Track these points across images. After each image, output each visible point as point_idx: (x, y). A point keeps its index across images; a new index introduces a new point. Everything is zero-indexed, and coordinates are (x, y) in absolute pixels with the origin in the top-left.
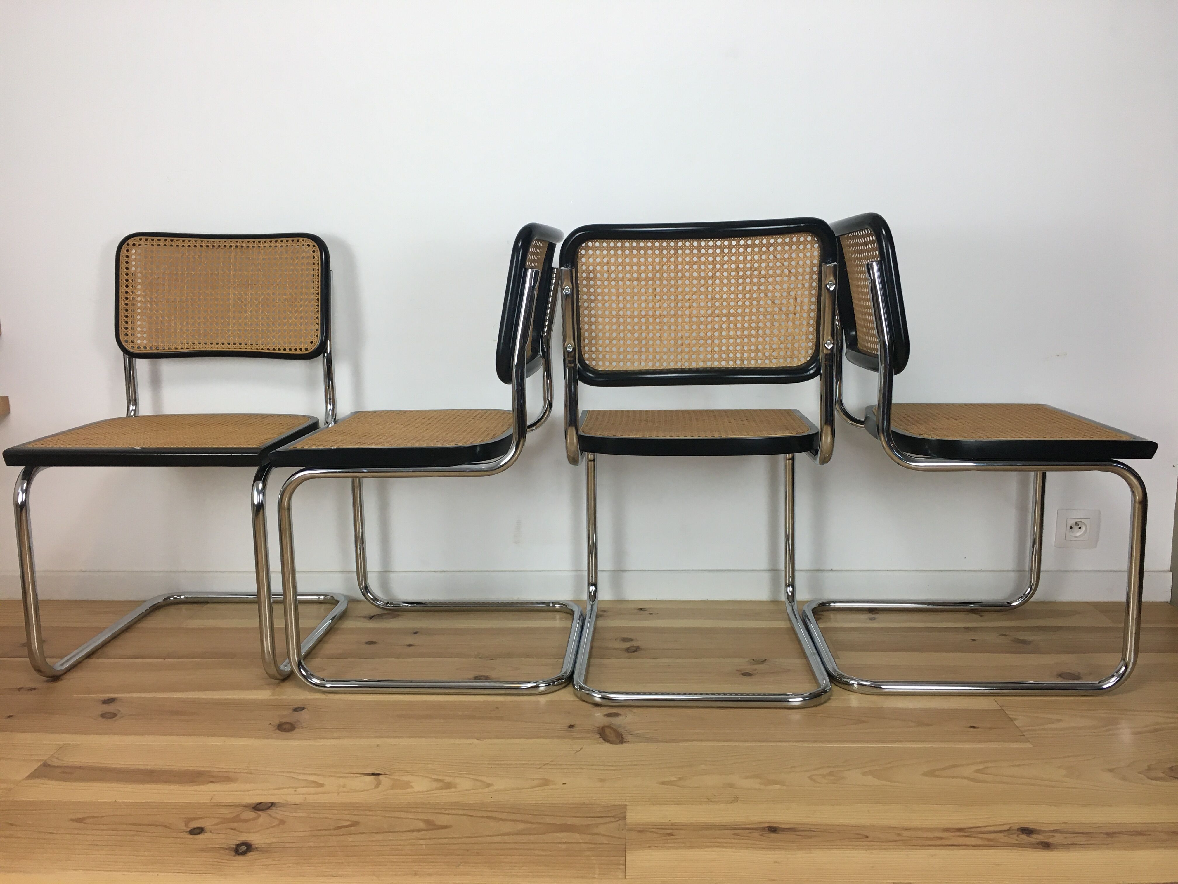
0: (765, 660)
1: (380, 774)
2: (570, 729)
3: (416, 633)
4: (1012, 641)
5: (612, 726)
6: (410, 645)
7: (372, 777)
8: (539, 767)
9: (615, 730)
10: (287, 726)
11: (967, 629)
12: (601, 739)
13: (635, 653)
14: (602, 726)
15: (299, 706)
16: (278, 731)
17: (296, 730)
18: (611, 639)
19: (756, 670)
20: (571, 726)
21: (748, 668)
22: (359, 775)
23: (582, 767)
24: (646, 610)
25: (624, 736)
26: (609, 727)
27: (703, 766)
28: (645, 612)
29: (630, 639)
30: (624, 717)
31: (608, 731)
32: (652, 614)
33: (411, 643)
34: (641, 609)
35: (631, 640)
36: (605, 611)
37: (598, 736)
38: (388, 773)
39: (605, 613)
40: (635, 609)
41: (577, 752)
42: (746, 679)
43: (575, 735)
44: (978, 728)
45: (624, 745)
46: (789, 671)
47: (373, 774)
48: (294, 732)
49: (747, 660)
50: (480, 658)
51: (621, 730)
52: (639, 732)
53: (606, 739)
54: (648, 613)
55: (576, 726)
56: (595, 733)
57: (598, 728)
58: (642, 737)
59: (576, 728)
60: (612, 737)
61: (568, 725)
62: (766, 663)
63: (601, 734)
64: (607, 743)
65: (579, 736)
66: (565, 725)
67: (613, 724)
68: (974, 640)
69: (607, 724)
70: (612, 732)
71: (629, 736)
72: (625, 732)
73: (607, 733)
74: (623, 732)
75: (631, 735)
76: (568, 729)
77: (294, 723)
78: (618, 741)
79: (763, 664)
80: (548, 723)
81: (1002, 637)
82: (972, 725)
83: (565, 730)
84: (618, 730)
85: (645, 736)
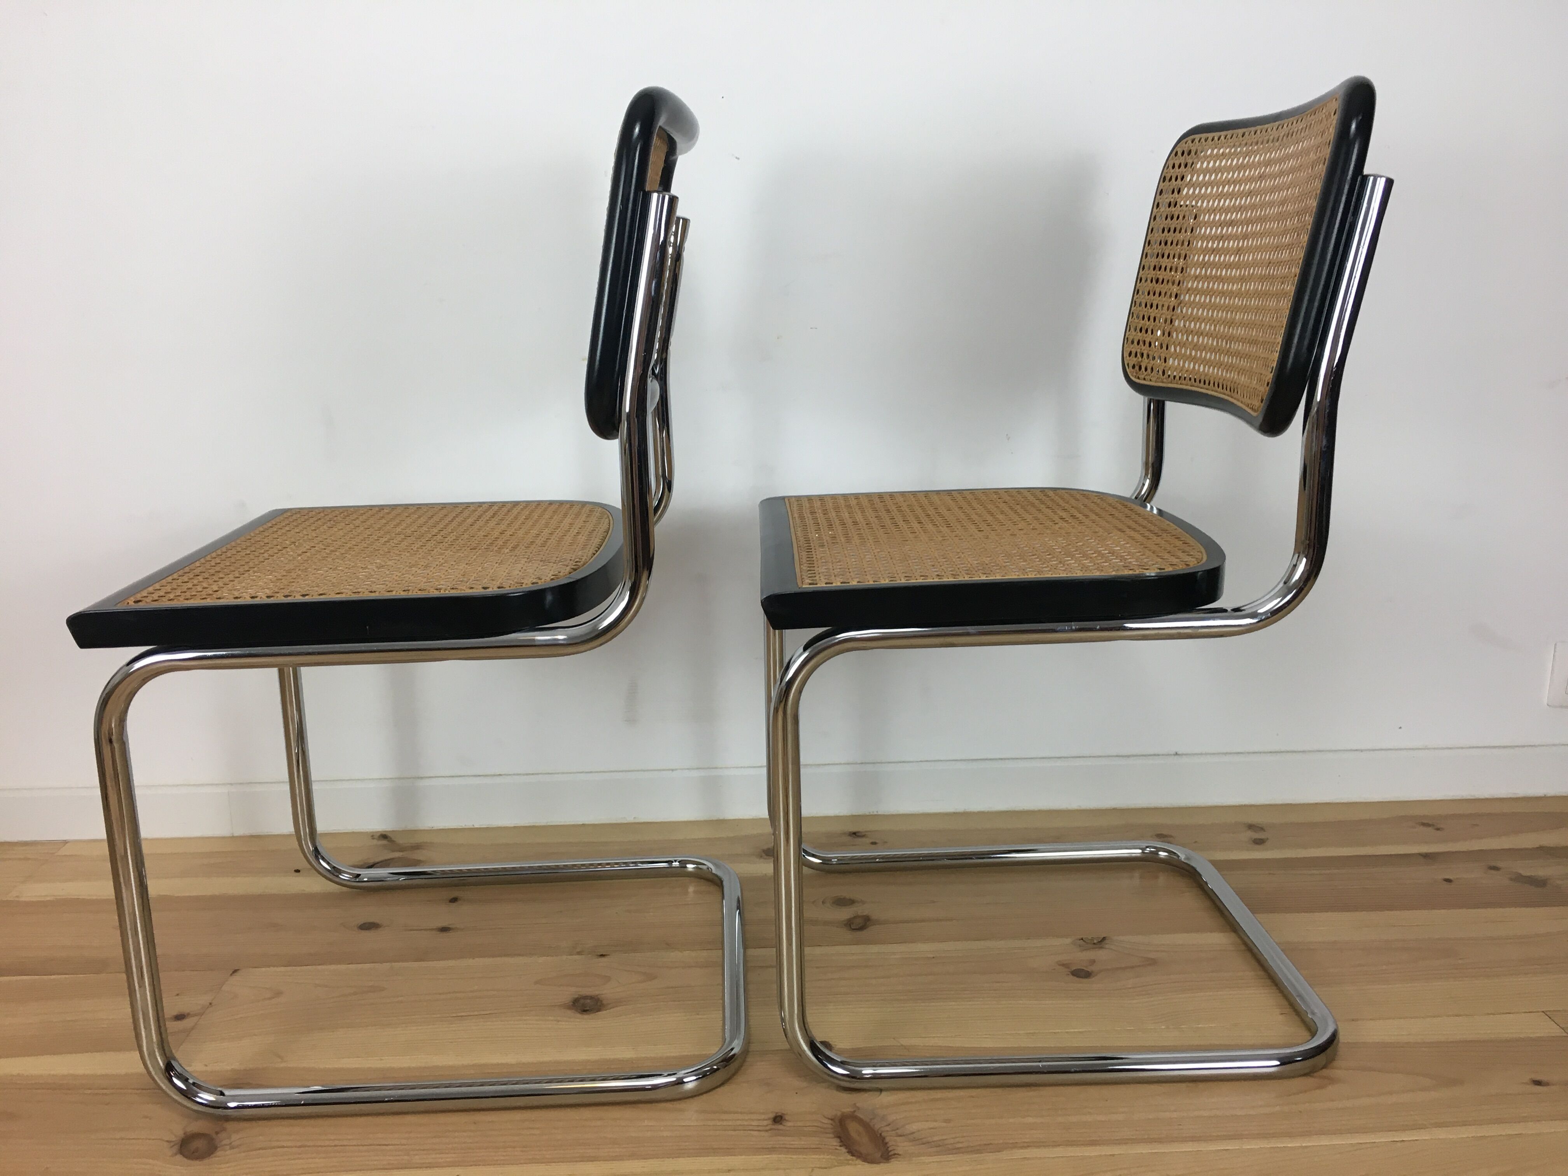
0: (1104, 939)
2: (777, 1127)
3: (454, 900)
4: (1511, 879)
5: (856, 1114)
6: (444, 929)
9: (866, 1126)
10: (199, 1144)
11: (1427, 857)
12: (843, 1150)
13: (864, 932)
14: (839, 1114)
16: (179, 1157)
17: (219, 1153)
18: (814, 902)
19: (1093, 962)
20: (778, 1119)
21: (1081, 958)
24: (864, 836)
25: (887, 1140)
26: (853, 1117)
28: (864, 839)
29: (850, 900)
31: (853, 1128)
32: (874, 843)
33: (445, 924)
34: (855, 833)
35: (851, 902)
37: (835, 1142)
40: (844, 834)
42: (1084, 983)
43: (789, 1141)
44: (1548, 1084)
45: (894, 1164)
46: (1153, 962)
48: (213, 1159)
49: (1068, 941)
50: (579, 953)
51: (878, 1125)
52: (914, 1127)
53: (854, 1152)
54: (868, 840)
55: (787, 1118)
56: (828, 1135)
57: (832, 1120)
58: (924, 1140)
59: (789, 1124)
60: (865, 1144)
61: (772, 1116)
62: (1107, 946)
63: (839, 1137)
64: (859, 1161)
65: (797, 1142)
66: (766, 1117)
67: (858, 1108)
68: (1448, 881)
69: (848, 1110)
70: (861, 1129)
71: (898, 1139)
72: (887, 1128)
73: (853, 1134)
74: (883, 1129)
75: (901, 1136)
76: (773, 1127)
77: (214, 1136)
78: (878, 1155)
79: (1102, 948)
80: (730, 1113)
81: (1493, 872)
82: (1538, 1078)
83: (768, 1128)
84: (871, 1124)
85: (930, 1139)
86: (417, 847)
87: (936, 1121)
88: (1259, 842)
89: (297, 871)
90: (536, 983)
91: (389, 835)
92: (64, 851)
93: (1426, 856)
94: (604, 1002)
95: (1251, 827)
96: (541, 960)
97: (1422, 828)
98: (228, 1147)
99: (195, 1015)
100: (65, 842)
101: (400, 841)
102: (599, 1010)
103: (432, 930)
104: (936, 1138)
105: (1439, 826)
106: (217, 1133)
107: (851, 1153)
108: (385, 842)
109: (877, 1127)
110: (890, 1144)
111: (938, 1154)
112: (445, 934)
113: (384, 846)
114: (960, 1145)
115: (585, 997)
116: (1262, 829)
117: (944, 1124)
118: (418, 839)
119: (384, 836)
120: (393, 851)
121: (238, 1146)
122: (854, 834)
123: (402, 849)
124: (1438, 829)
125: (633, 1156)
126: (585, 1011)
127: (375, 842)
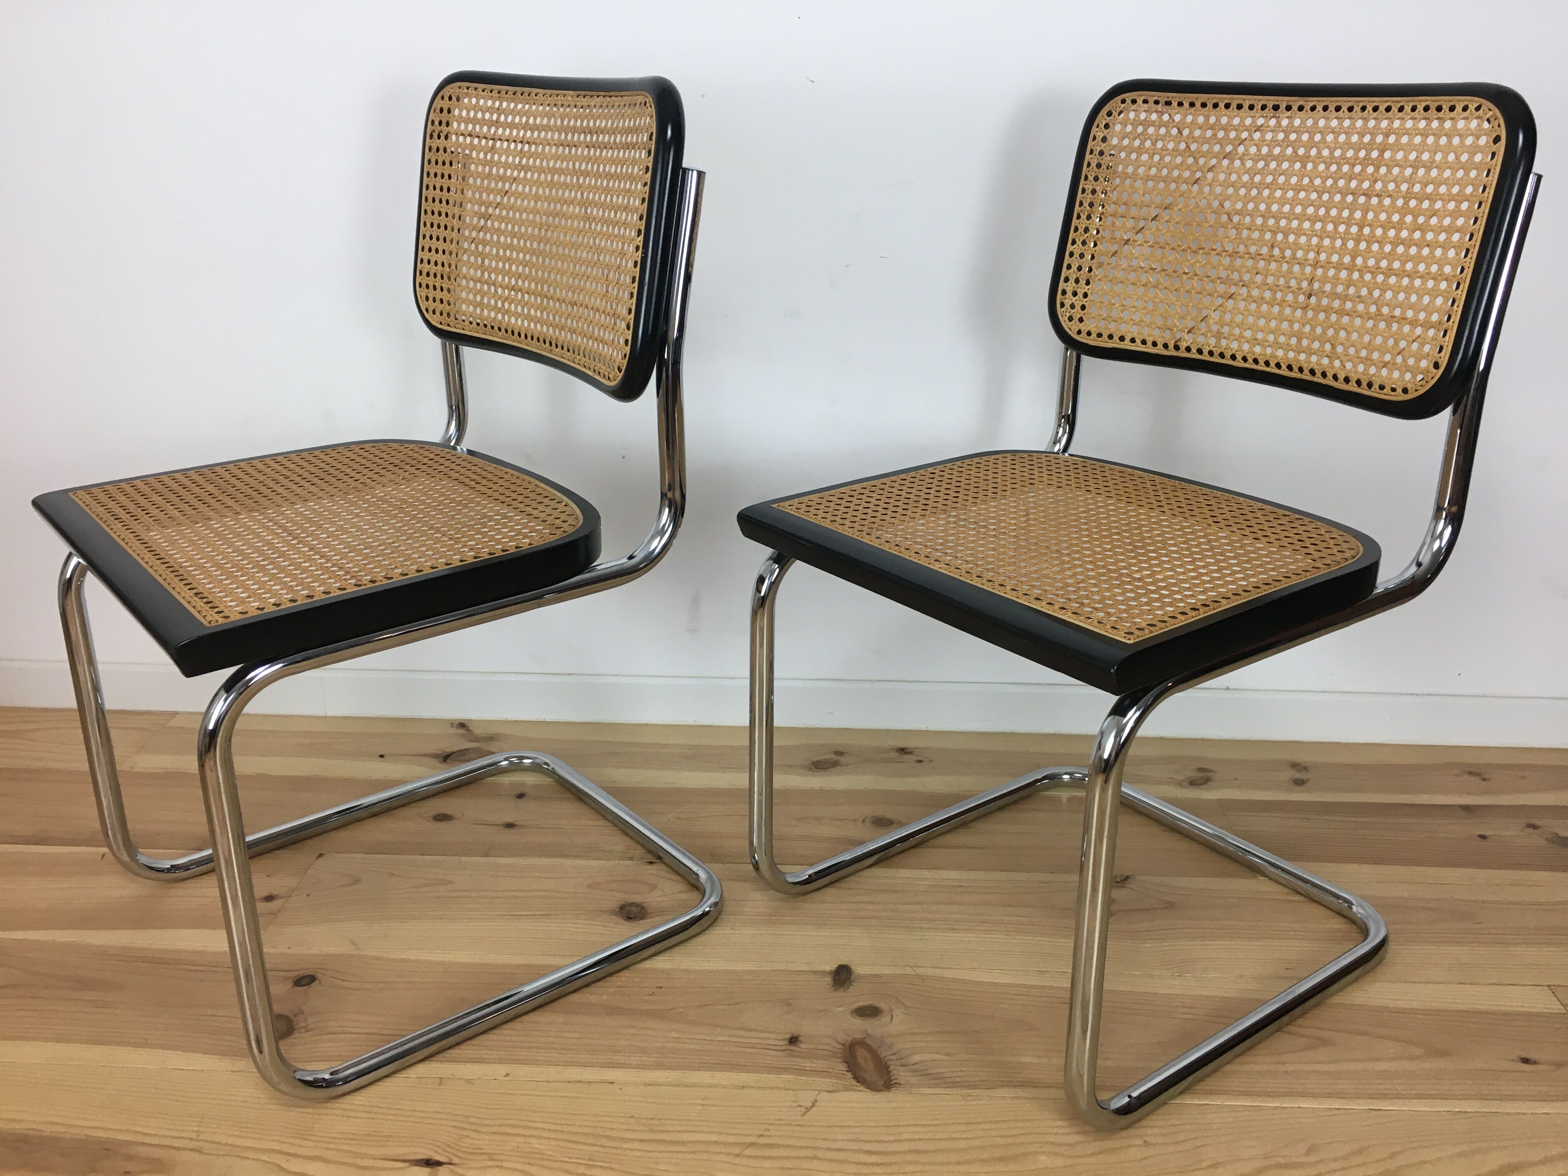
0: (1127, 877)
1: (439, 1164)
2: (792, 1048)
3: (521, 796)
4: (1547, 839)
5: (867, 1041)
6: (510, 826)
7: (426, 1170)
8: (736, 1150)
9: (874, 1054)
10: (279, 1025)
11: (1466, 812)
12: (849, 1075)
14: (850, 1039)
15: (307, 973)
17: (296, 1035)
18: (855, 820)
20: (793, 1040)
22: (401, 1165)
23: (820, 1154)
24: (911, 753)
25: (891, 1068)
26: (862, 1043)
27: (1043, 1158)
28: (909, 756)
30: (888, 1019)
31: (861, 1055)
32: (920, 761)
33: (510, 820)
34: (902, 749)
35: (890, 823)
36: (840, 754)
37: (843, 1067)
38: (455, 1160)
39: (841, 758)
40: (892, 750)
41: (808, 1109)
43: (800, 1062)
44: (1535, 1063)
45: (893, 1094)
46: (1170, 906)
47: (429, 1163)
51: (884, 1053)
52: (917, 1058)
54: (915, 758)
55: (801, 1039)
56: (838, 1060)
57: (843, 1045)
58: (925, 1072)
59: (803, 1046)
60: (870, 1072)
61: (788, 1036)
62: (1128, 886)
63: (847, 1063)
64: (862, 1088)
65: (808, 1065)
66: (783, 1037)
67: (869, 1035)
68: (1483, 837)
69: (858, 1036)
70: (868, 1056)
71: (901, 1068)
72: (893, 1057)
73: (861, 1061)
74: (889, 1057)
75: (904, 1066)
76: (788, 1047)
77: (292, 1018)
78: (881, 1083)
79: (1124, 887)
80: (752, 1030)
81: (1530, 830)
82: (1525, 1055)
83: (783, 1048)
84: (879, 1052)
85: (930, 1071)
86: (491, 738)
87: (938, 1053)
88: (1299, 783)
89: (382, 756)
90: (589, 886)
91: (468, 724)
92: (174, 722)
93: (1466, 808)
94: (649, 911)
95: (1295, 766)
96: (595, 863)
97: (1466, 777)
98: (303, 1030)
99: (281, 898)
100: (176, 714)
101: (477, 731)
102: (642, 918)
103: (497, 825)
104: (935, 1071)
105: (1486, 776)
106: (295, 1016)
107: (857, 1078)
108: (462, 731)
109: (883, 1055)
110: (894, 1072)
111: (936, 1086)
112: (508, 831)
113: (463, 735)
114: (958, 1079)
115: (632, 904)
116: (1305, 769)
117: (946, 1058)
118: (494, 730)
119: (462, 725)
120: (470, 741)
121: (312, 1029)
122: (903, 751)
123: (477, 739)
124: (1484, 780)
125: (659, 1066)
126: (629, 918)
127: (455, 730)
